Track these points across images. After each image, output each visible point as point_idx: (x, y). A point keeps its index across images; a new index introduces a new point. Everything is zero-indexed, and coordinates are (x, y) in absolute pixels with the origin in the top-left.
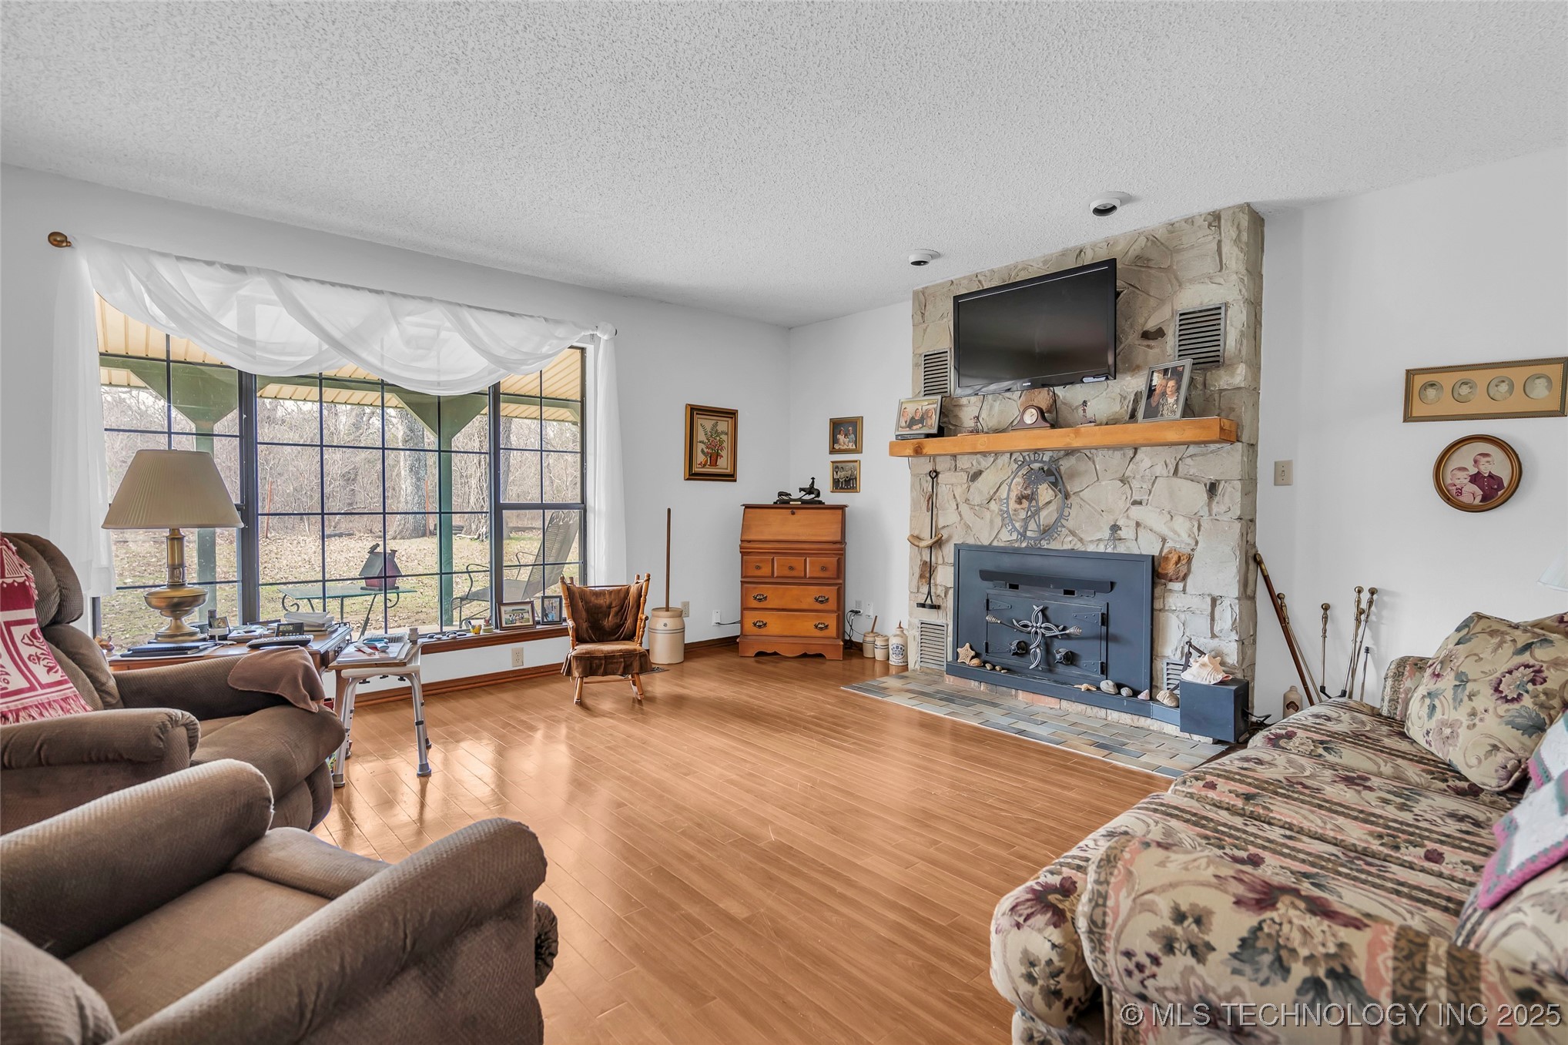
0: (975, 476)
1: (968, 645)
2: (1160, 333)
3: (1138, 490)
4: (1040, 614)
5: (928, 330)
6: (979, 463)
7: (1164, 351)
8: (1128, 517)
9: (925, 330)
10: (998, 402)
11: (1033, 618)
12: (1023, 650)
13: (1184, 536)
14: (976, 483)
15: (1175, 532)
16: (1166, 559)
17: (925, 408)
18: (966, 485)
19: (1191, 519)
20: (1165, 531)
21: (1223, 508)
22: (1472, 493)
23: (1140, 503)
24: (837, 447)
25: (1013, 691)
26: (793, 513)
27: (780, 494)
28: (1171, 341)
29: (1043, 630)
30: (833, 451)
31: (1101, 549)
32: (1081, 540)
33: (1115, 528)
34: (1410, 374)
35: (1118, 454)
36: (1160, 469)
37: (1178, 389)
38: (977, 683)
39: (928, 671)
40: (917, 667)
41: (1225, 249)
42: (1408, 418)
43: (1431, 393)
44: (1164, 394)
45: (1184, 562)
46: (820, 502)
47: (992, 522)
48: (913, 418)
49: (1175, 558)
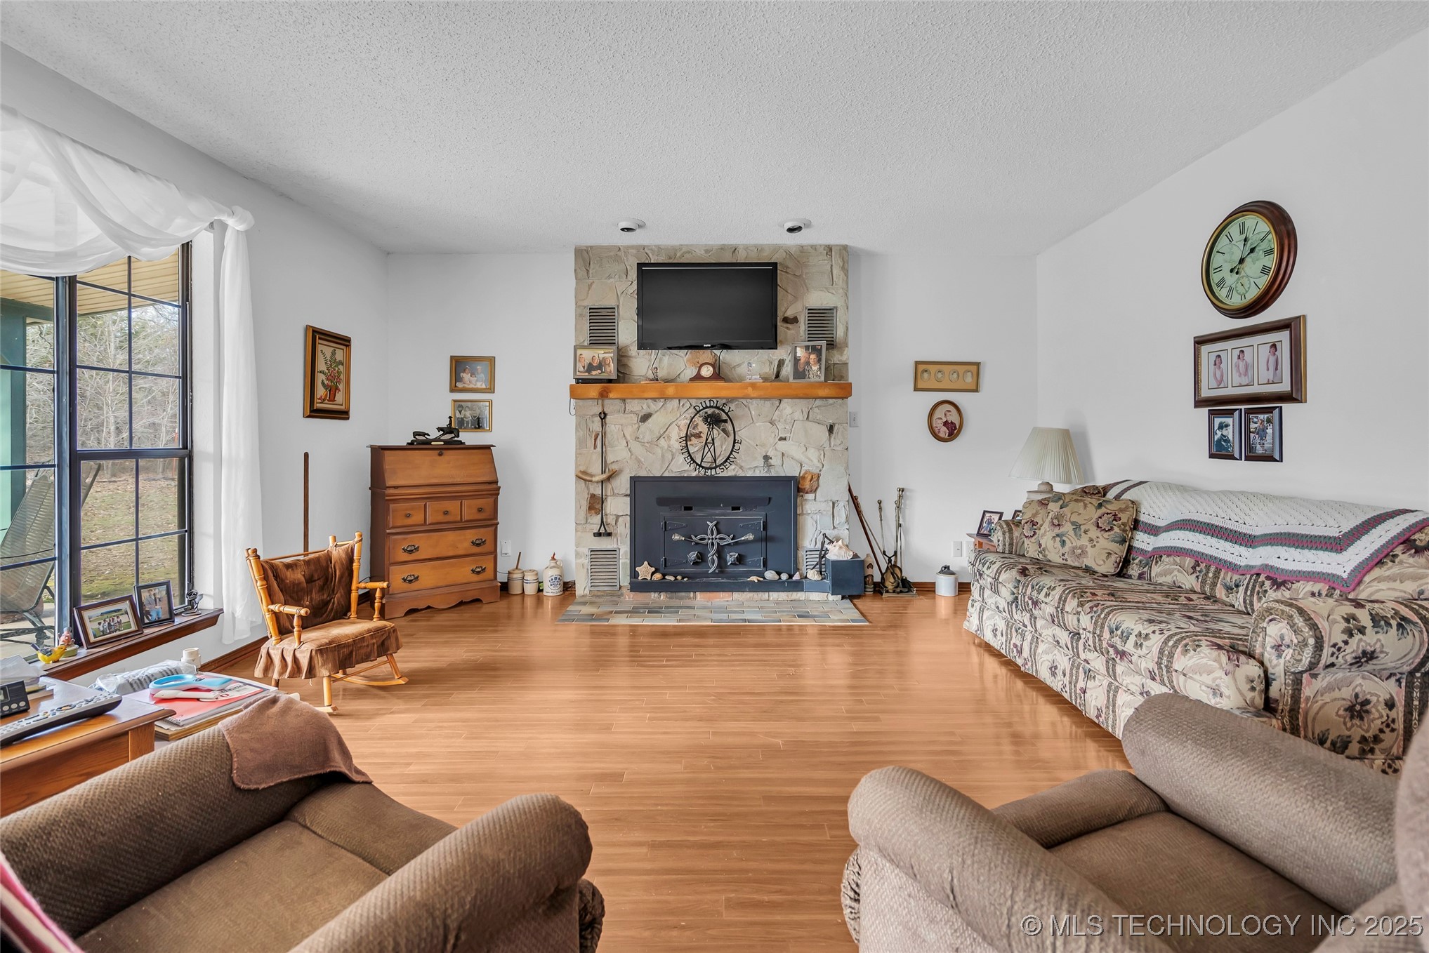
0: (645, 418)
1: (646, 563)
2: (795, 320)
3: (782, 429)
4: (714, 529)
5: (594, 286)
6: (649, 407)
7: (798, 333)
8: (776, 450)
9: (590, 286)
10: (667, 357)
11: (709, 531)
12: (702, 558)
13: (816, 461)
14: (646, 423)
15: (810, 459)
16: (803, 478)
17: (601, 356)
18: (637, 426)
19: (819, 450)
20: (802, 458)
21: (838, 442)
22: (944, 432)
23: (785, 439)
24: (459, 385)
25: (692, 594)
26: (440, 455)
27: (416, 434)
28: (802, 326)
29: (718, 541)
30: (454, 389)
31: (757, 474)
32: (741, 467)
33: (766, 458)
34: (917, 363)
35: (768, 403)
36: (798, 415)
37: (819, 361)
38: (656, 594)
39: (599, 593)
40: (587, 592)
41: (835, 272)
42: (916, 389)
43: (926, 375)
44: (808, 363)
45: (815, 479)
46: (460, 442)
47: (663, 456)
48: (590, 365)
49: (810, 477)
